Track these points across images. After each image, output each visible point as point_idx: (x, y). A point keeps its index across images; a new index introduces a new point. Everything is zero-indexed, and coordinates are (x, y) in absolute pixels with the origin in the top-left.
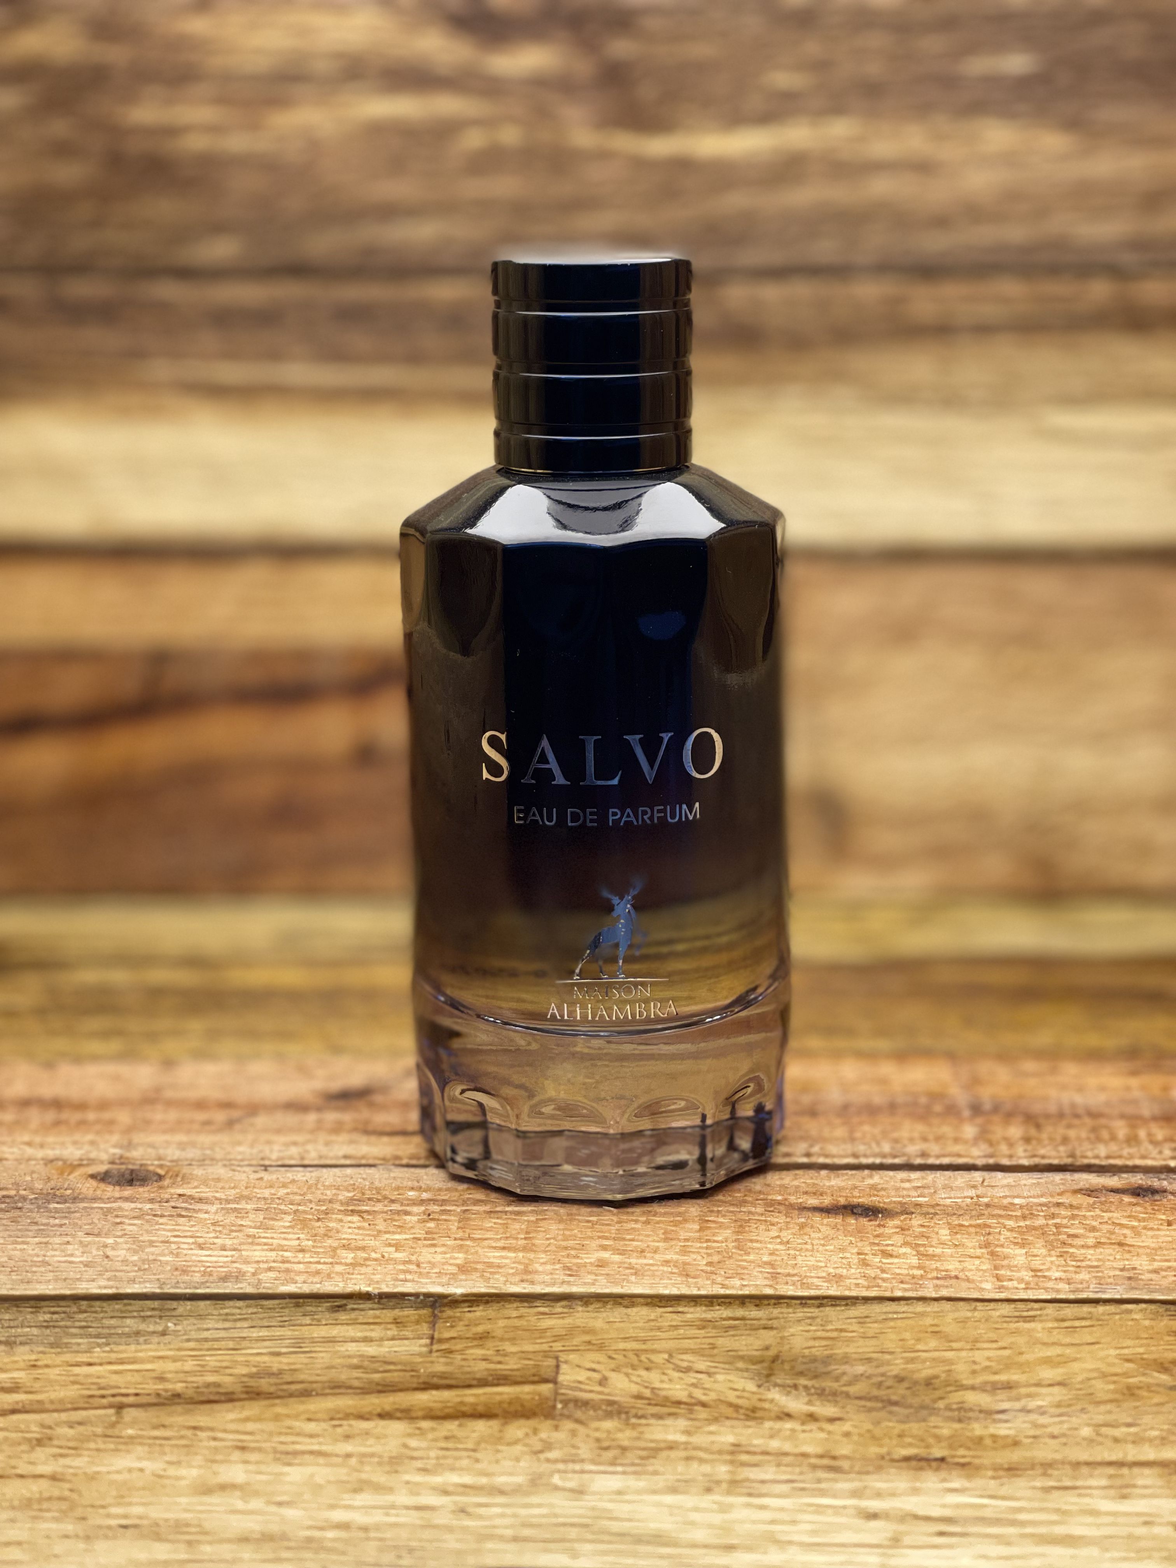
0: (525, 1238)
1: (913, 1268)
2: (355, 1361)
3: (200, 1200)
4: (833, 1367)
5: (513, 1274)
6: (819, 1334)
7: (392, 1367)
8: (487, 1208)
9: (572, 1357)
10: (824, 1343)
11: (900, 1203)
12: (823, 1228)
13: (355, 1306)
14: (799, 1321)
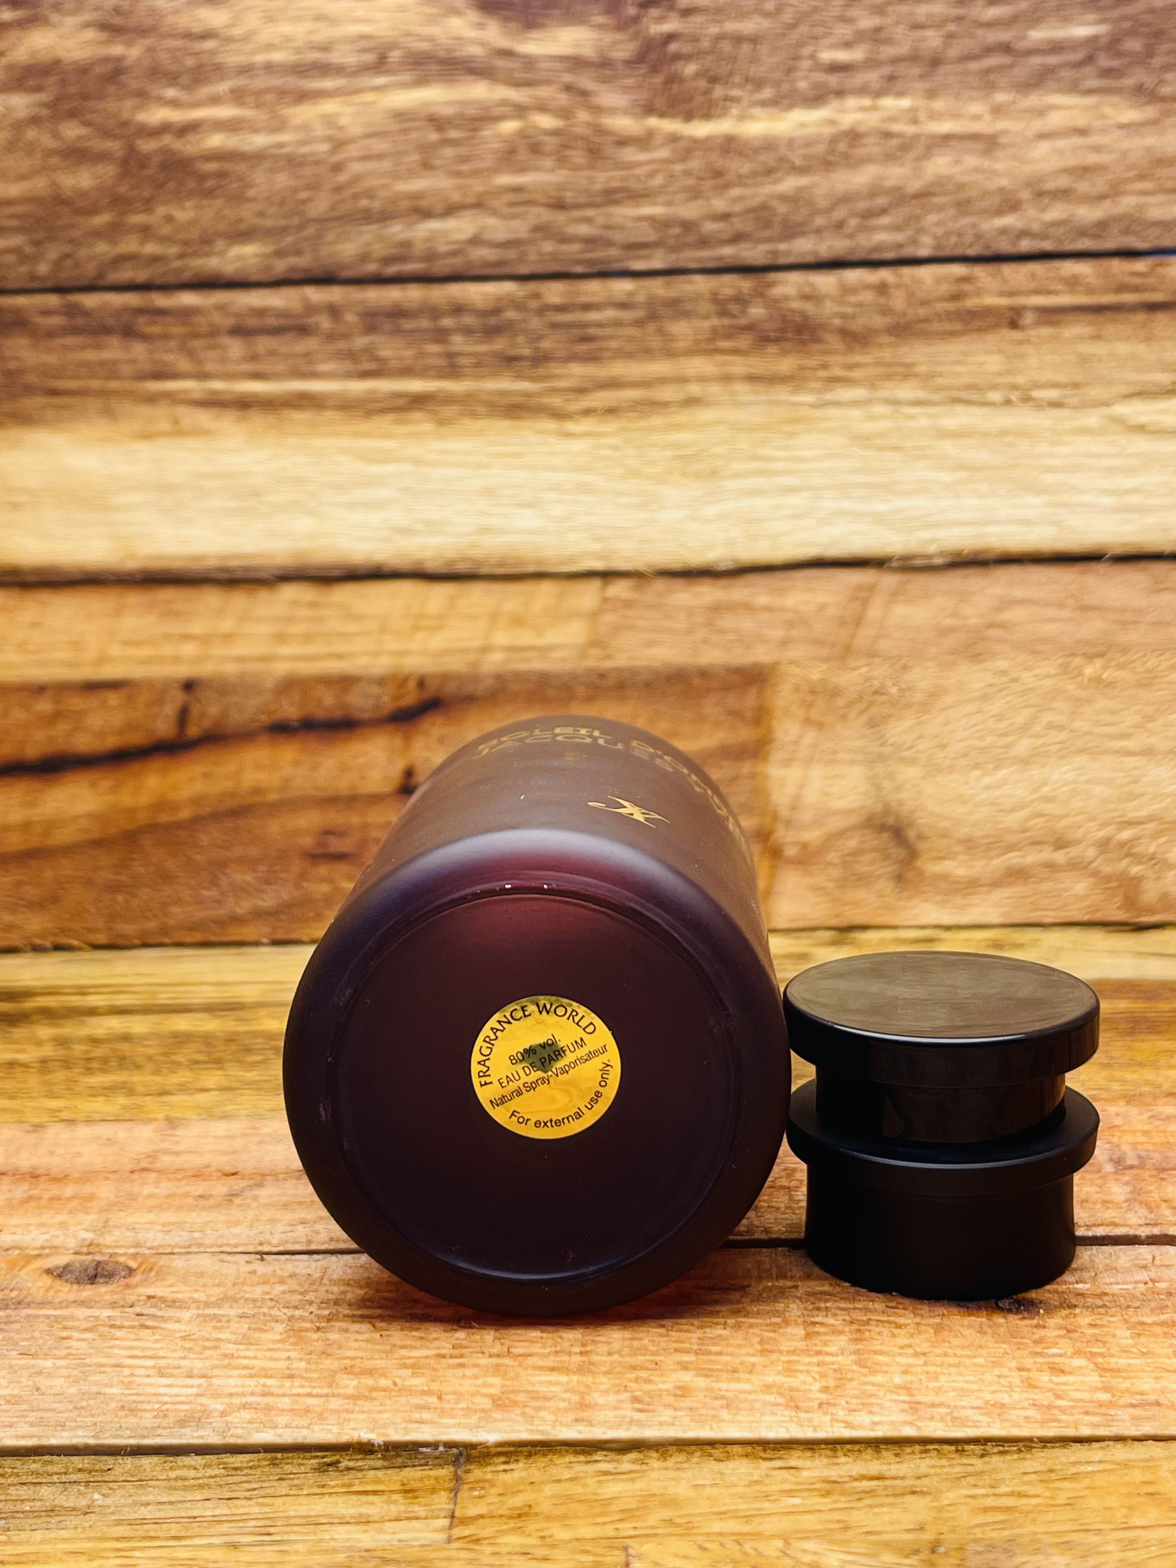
0: (581, 1353)
1: (1096, 1389)
2: (341, 1558)
5: (565, 1410)
12: (966, 1332)
13: (351, 1464)
14: (958, 1478)
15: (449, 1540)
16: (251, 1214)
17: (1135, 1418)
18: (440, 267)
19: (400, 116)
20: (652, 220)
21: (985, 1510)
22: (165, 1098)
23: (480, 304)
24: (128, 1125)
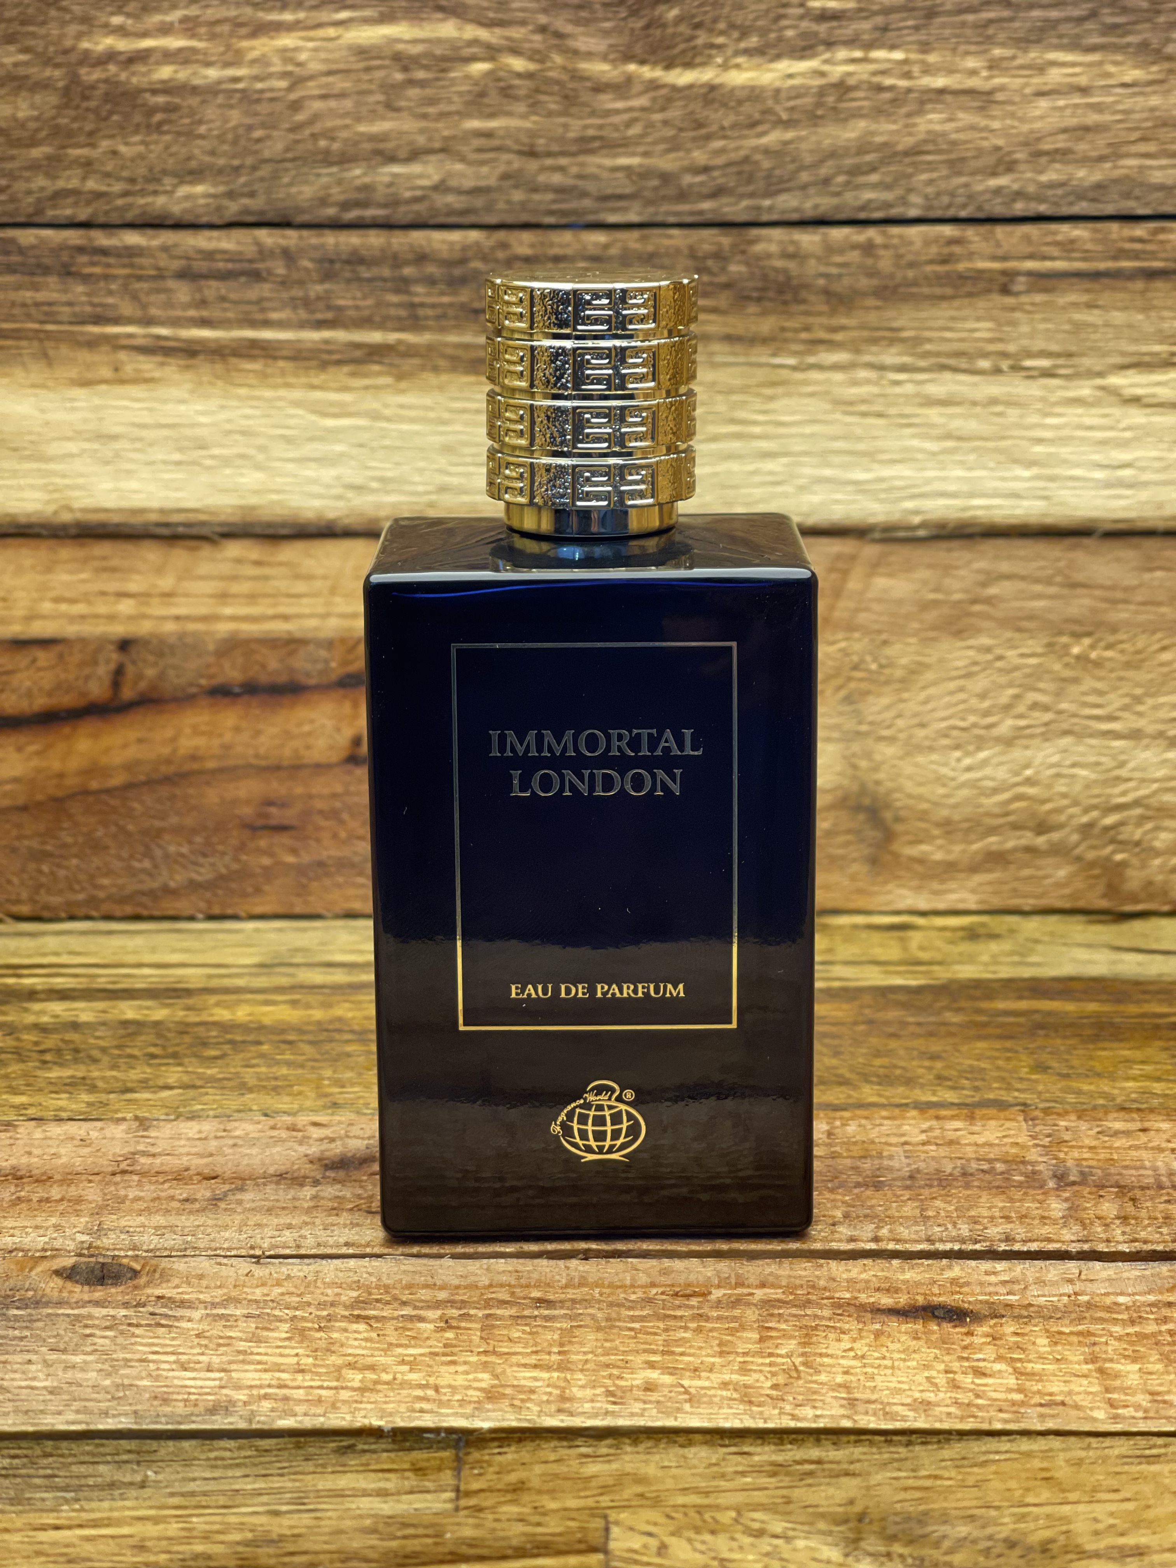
0: (559, 1353)
1: (1010, 1390)
2: (368, 1522)
3: (183, 1304)
4: (930, 1529)
5: (549, 1402)
6: (911, 1483)
7: (411, 1531)
8: (513, 1311)
9: (623, 1516)
10: (918, 1494)
11: (986, 1302)
12: (904, 1338)
13: (366, 1447)
14: (885, 1463)
15: (457, 1509)
16: (238, 1219)
17: (1042, 1416)
18: (402, 214)
19: (362, 52)
20: (627, 169)
21: (906, 1489)
22: (129, 1096)
23: (445, 255)
24: (99, 1124)
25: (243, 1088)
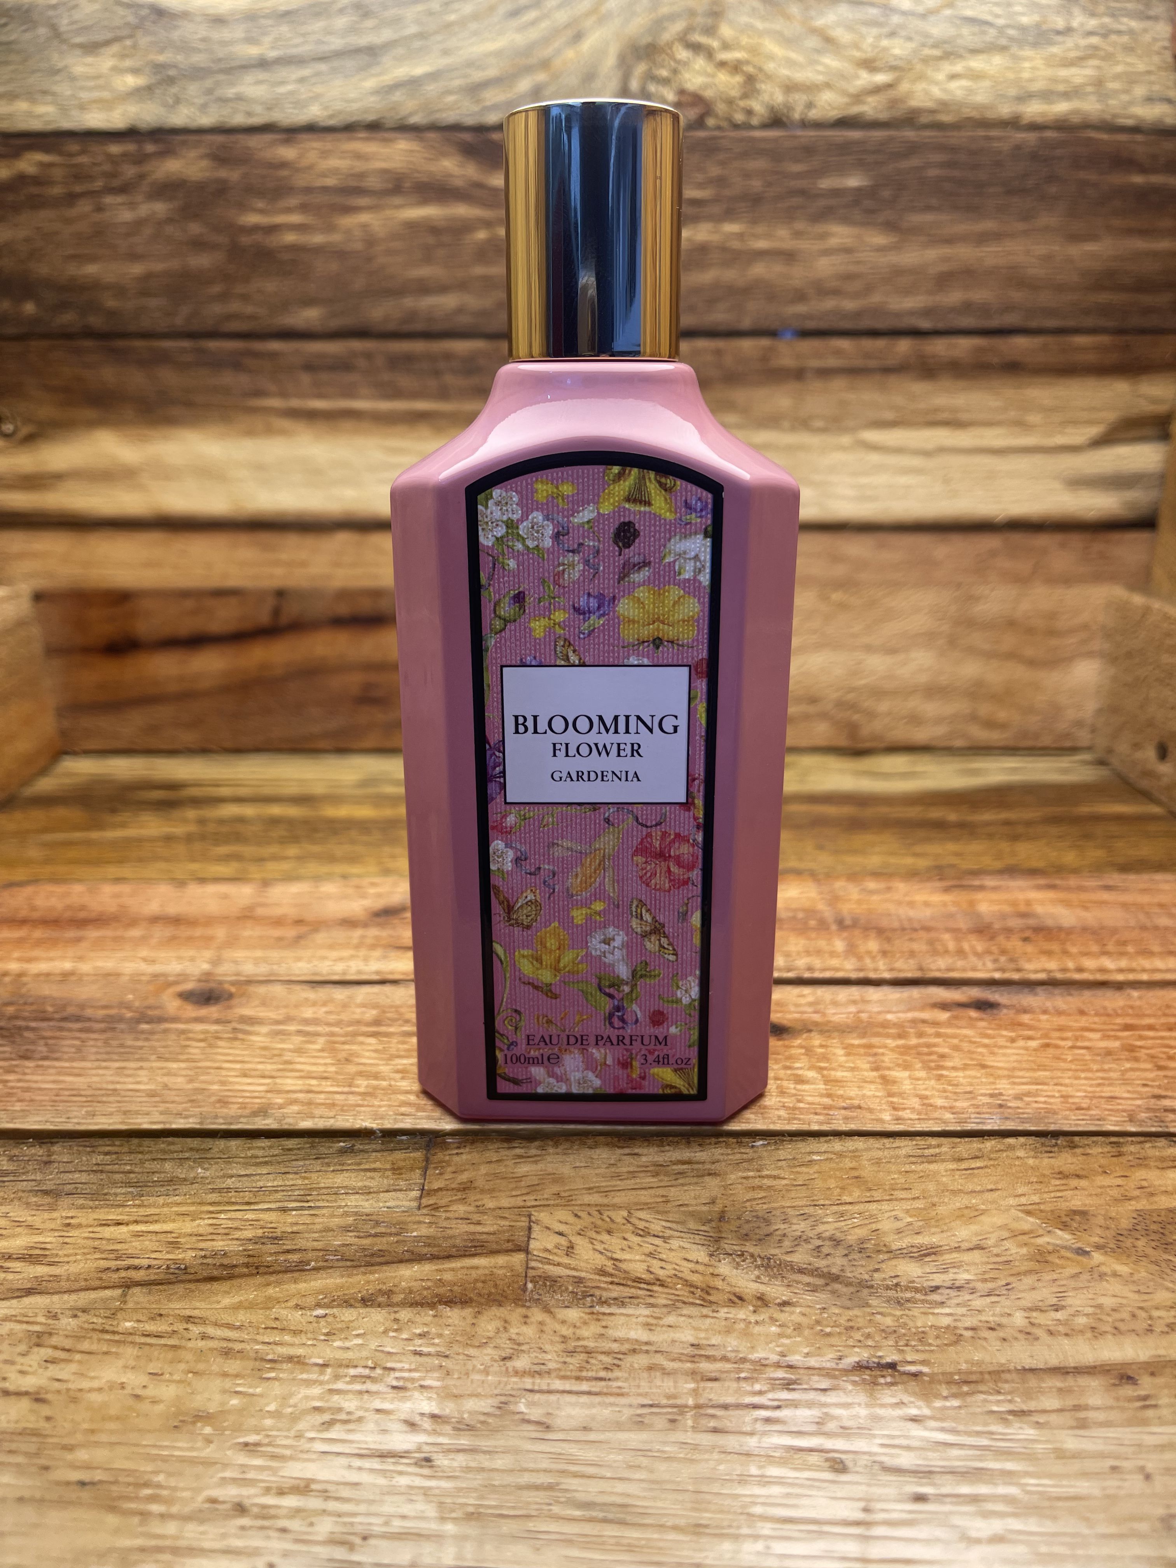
1: (822, 1095)
2: (351, 1220)
3: (257, 1021)
4: (774, 1227)
6: (757, 1182)
9: (543, 1215)
10: (762, 1194)
11: (801, 1020)
13: (361, 1147)
15: (419, 1208)
17: (846, 1118)
18: (436, 328)
19: (409, 225)
21: (753, 1188)
22: (262, 864)
23: (462, 355)
25: (332, 859)
